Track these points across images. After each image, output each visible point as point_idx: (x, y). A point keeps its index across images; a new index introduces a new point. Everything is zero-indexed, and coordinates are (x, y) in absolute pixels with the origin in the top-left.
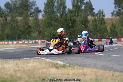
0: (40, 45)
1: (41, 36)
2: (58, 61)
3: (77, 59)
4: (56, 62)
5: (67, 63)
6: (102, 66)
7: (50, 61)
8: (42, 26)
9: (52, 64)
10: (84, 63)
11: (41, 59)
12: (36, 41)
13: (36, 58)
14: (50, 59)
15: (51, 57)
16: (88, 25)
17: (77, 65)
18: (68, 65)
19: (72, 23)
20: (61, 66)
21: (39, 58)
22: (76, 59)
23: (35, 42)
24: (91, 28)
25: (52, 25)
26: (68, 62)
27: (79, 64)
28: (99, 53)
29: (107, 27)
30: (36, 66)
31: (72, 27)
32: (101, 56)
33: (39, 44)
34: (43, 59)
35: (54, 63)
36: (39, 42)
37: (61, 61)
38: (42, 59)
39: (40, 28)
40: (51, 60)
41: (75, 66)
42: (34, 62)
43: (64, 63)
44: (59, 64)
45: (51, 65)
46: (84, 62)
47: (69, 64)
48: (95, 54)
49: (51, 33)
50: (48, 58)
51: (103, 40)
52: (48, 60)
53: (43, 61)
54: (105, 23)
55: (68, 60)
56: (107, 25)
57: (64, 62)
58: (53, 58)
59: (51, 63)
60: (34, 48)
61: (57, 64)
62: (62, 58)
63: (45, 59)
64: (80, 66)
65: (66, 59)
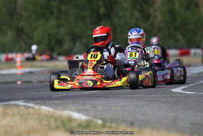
0: (21, 67)
1: (22, 44)
2: (73, 111)
3: (123, 107)
4: (66, 113)
5: (96, 117)
7: (49, 112)
9: (56, 120)
10: (143, 118)
11: (24, 106)
12: (10, 56)
13: (12, 103)
14: (50, 107)
15: (51, 102)
16: (152, 11)
17: (124, 121)
18: (100, 122)
19: (105, 5)
20: (80, 126)
21: (21, 103)
22: (122, 104)
23: (8, 60)
24: (159, 19)
26: (100, 115)
27: (130, 119)
28: (183, 87)
30: (11, 127)
31: (108, 16)
32: (187, 96)
33: (18, 64)
35: (60, 117)
36: (18, 59)
37: (79, 111)
38: (29, 107)
40: (51, 110)
42: (5, 115)
43: (89, 118)
44: (76, 120)
45: (53, 124)
46: (144, 115)
47: (103, 120)
48: (172, 90)
50: (45, 104)
51: (193, 51)
52: (43, 108)
53: (32, 111)
54: (197, 5)
55: (100, 108)
57: (87, 115)
58: (58, 102)
59: (52, 116)
60: (4, 75)
61: (70, 119)
62: (83, 103)
63: (36, 107)
64: (132, 124)
65: (94, 107)
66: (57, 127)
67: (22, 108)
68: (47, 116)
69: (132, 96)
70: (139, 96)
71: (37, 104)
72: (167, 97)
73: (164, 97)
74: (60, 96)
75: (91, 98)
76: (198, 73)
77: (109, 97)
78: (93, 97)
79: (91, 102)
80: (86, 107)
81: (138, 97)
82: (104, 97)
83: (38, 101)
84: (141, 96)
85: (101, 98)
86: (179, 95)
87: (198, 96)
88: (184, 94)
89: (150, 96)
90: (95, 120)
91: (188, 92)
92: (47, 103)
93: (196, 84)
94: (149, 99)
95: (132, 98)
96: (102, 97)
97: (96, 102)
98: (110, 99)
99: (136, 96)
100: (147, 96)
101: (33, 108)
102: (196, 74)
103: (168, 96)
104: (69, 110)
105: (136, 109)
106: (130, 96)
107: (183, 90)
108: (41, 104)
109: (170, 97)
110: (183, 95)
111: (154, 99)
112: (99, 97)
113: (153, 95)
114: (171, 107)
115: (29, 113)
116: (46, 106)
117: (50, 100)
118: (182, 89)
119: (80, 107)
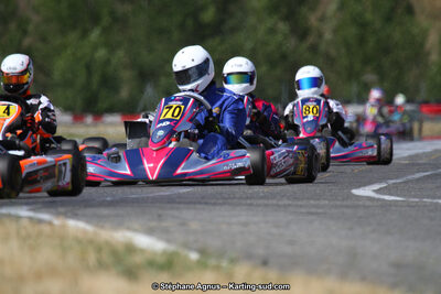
2: (135, 230)
3: (245, 224)
4: (120, 236)
5: (187, 246)
6: (398, 266)
7: (85, 232)
8: (35, 19)
9: (99, 249)
10: (288, 250)
11: (31, 219)
14: (87, 222)
15: (89, 211)
17: (249, 256)
18: (194, 256)
20: (151, 263)
21: (24, 212)
22: (243, 219)
25: (95, 19)
26: (196, 241)
27: (261, 251)
28: (377, 187)
29: (425, 34)
32: (386, 205)
34: (45, 216)
35: (107, 243)
37: (150, 232)
38: (40, 221)
39: (25, 33)
40: (90, 228)
41: (233, 261)
43: (171, 248)
44: (142, 251)
45: (92, 258)
46: (291, 243)
47: (202, 252)
48: (355, 192)
49: (88, 67)
50: (75, 216)
53: (46, 229)
54: (410, 10)
55: (194, 225)
56: (422, 20)
57: (168, 241)
58: (104, 211)
59: (91, 242)
61: (131, 249)
62: (160, 216)
63: (57, 222)
64: (265, 263)
65: (183, 224)
66: (101, 266)
67: (25, 223)
68: (79, 241)
69: (266, 202)
70: (280, 203)
71: (58, 214)
72: (342, 206)
73: (336, 207)
74: (108, 199)
75: (177, 205)
76: (411, 157)
77: (215, 204)
78: (179, 203)
79: (175, 213)
80: (164, 224)
81: (278, 206)
82: (206, 203)
83: (61, 210)
84: (286, 202)
85: (198, 206)
86: (368, 203)
87: (409, 205)
88: (379, 199)
89: (304, 202)
90: (184, 252)
91: (387, 197)
92: (79, 212)
93: (404, 179)
94: (303, 210)
95: (266, 205)
96: (200, 203)
97: (186, 213)
98: (218, 208)
99: (274, 202)
100: (300, 203)
101: (50, 223)
102: (405, 158)
103: (345, 203)
104: (129, 229)
105: (274, 231)
106: (261, 202)
107: (376, 191)
108: (66, 215)
109: (347, 207)
110: (375, 203)
111: (313, 210)
112: (195, 203)
113: (312, 202)
114: (351, 229)
115: (40, 234)
116: (79, 219)
117: (86, 206)
118: (374, 191)
119: (153, 224)
